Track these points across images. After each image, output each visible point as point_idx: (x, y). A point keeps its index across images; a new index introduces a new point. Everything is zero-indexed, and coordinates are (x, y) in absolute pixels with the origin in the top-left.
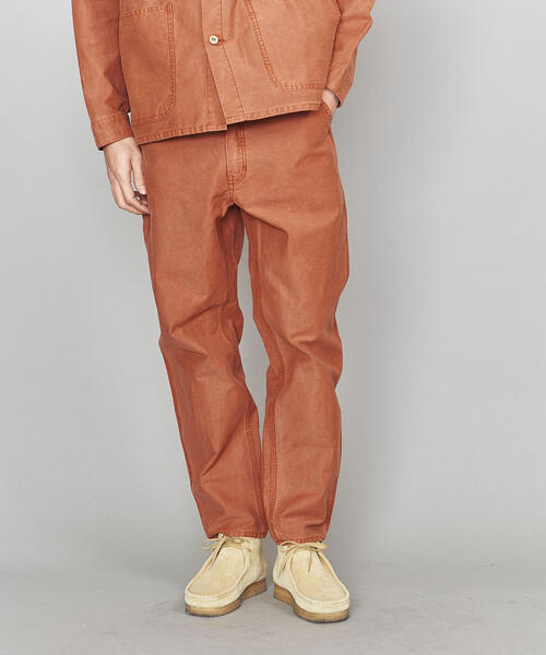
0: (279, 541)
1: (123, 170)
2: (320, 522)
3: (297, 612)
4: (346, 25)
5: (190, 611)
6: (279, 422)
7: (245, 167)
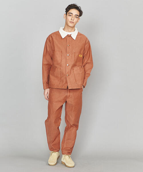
0: (63, 154)
1: (46, 93)
2: (70, 152)
3: (66, 166)
4: (86, 75)
5: (49, 165)
6: (66, 135)
7: (70, 96)
